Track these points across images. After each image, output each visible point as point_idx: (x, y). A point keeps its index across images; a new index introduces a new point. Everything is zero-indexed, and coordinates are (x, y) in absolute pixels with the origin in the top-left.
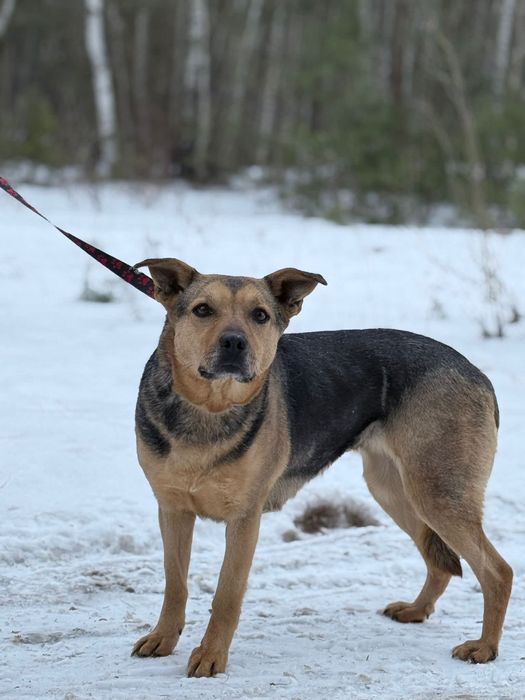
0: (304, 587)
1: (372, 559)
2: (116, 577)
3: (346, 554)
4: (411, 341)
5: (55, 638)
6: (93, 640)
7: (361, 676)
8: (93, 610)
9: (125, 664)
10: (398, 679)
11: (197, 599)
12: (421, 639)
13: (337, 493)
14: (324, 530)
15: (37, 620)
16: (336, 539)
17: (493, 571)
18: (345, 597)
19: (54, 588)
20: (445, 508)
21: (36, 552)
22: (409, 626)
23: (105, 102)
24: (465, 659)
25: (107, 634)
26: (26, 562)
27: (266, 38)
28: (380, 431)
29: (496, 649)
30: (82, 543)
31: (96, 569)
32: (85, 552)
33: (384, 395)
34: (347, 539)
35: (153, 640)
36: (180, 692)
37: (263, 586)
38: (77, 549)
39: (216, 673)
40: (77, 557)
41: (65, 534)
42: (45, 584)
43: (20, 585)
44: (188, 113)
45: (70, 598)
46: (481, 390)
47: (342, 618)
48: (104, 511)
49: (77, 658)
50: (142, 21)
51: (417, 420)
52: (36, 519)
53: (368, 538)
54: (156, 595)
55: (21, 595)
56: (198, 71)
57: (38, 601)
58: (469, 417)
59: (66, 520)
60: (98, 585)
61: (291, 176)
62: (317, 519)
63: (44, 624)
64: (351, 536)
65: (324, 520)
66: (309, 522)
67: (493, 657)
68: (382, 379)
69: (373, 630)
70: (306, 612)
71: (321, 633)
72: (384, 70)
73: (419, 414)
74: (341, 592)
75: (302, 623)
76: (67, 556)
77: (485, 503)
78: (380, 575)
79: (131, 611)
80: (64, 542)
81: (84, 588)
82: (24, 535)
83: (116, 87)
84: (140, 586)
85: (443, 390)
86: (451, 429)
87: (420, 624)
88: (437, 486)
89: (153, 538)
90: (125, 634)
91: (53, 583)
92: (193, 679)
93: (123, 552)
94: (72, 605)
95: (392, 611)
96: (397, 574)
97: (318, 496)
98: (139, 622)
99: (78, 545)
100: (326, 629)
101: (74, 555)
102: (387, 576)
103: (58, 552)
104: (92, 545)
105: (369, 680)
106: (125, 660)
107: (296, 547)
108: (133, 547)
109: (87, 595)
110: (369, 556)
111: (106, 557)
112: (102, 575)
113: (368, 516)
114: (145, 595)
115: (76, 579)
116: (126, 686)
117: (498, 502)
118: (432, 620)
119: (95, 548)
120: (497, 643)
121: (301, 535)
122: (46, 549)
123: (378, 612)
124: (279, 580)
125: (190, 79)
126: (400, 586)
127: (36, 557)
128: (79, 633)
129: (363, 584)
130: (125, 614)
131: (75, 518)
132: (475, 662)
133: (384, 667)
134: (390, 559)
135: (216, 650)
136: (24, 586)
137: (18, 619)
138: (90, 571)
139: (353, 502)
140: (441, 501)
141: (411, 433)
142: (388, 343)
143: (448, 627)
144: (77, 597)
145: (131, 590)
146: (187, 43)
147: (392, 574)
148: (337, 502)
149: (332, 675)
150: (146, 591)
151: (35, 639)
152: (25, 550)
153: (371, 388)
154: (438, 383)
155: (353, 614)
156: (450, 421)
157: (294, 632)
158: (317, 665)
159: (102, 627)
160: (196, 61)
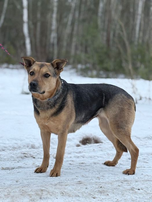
0: (82, 158)
1: (101, 151)
2: (30, 154)
3: (94, 150)
4: (111, 87)
5: (13, 168)
6: (24, 169)
7: (98, 177)
8: (23, 162)
9: (32, 174)
10: (107, 178)
11: (52, 160)
12: (114, 170)
13: (91, 135)
14: (88, 144)
15: (8, 164)
16: (91, 146)
17: (133, 150)
18: (93, 160)
19: (13, 157)
20: (120, 132)
21: (8, 148)
22: (111, 167)
23: (28, 46)
24: (126, 174)
25: (28, 168)
26: (5, 151)
27: (73, 30)
28: (103, 111)
29: (135, 171)
30: (21, 146)
31: (25, 152)
32: (22, 149)
33: (104, 101)
34: (94, 146)
35: (40, 168)
36: (48, 180)
37: (71, 157)
38: (20, 147)
39: (58, 176)
40: (19, 150)
41: (16, 144)
42: (10, 156)
43: (3, 156)
44: (51, 50)
45: (17, 159)
46: (131, 100)
47: (92, 165)
48: (27, 138)
49: (19, 173)
50: (39, 24)
51: (113, 108)
52: (8, 140)
53: (100, 146)
54: (41, 159)
55: (4, 159)
56: (54, 38)
57: (8, 160)
58: (127, 107)
59: (16, 140)
60: (25, 156)
61: (79, 66)
62: (86, 141)
63: (10, 165)
64: (95, 146)
65: (88, 141)
66: (83, 142)
67: (134, 174)
68: (103, 97)
69: (101, 168)
70: (82, 163)
71: (87, 168)
72: (105, 38)
73: (113, 106)
74: (92, 159)
75: (81, 166)
76: (17, 149)
77: (131, 131)
78: (103, 155)
79: (34, 163)
80: (16, 146)
81: (21, 157)
82: (5, 144)
83: (31, 42)
84: (37, 157)
85: (120, 100)
86: (122, 110)
87: (114, 167)
88: (118, 126)
89: (41, 145)
90: (32, 168)
91: (13, 155)
92: (51, 177)
93: (32, 149)
94: (18, 161)
95: (106, 163)
96: (108, 155)
97: (86, 135)
98: (37, 165)
99: (20, 146)
100: (88, 167)
101: (19, 149)
102: (105, 155)
103: (14, 148)
104: (23, 146)
105: (100, 178)
106: (32, 173)
107: (80, 148)
108: (35, 147)
109: (22, 159)
110: (100, 151)
111: (28, 150)
112: (26, 154)
113: (100, 141)
114: (38, 159)
115: (19, 155)
116: (33, 179)
117: (135, 138)
118: (117, 165)
119: (24, 147)
120: (135, 170)
121: (81, 145)
122: (11, 147)
123: (102, 164)
124: (75, 156)
125: (52, 40)
126: (108, 158)
127: (8, 149)
128: (20, 167)
129: (98, 157)
130: (32, 163)
131: (19, 140)
132: (129, 175)
133: (104, 175)
134: (106, 151)
135: (57, 170)
136: (5, 156)
137: (3, 164)
138: (23, 153)
139: (96, 137)
140: (120, 130)
141: (111, 111)
142: (105, 87)
143: (121, 167)
144: (19, 159)
145: (34, 158)
146: (51, 31)
147: (106, 155)
148: (91, 137)
149: (89, 177)
150: (38, 158)
151: (8, 169)
152: (5, 147)
153: (100, 99)
154: (119, 97)
155: (95, 164)
156: (122, 108)
157: (79, 168)
158: (85, 175)
159: (26, 166)
160: (53, 35)
